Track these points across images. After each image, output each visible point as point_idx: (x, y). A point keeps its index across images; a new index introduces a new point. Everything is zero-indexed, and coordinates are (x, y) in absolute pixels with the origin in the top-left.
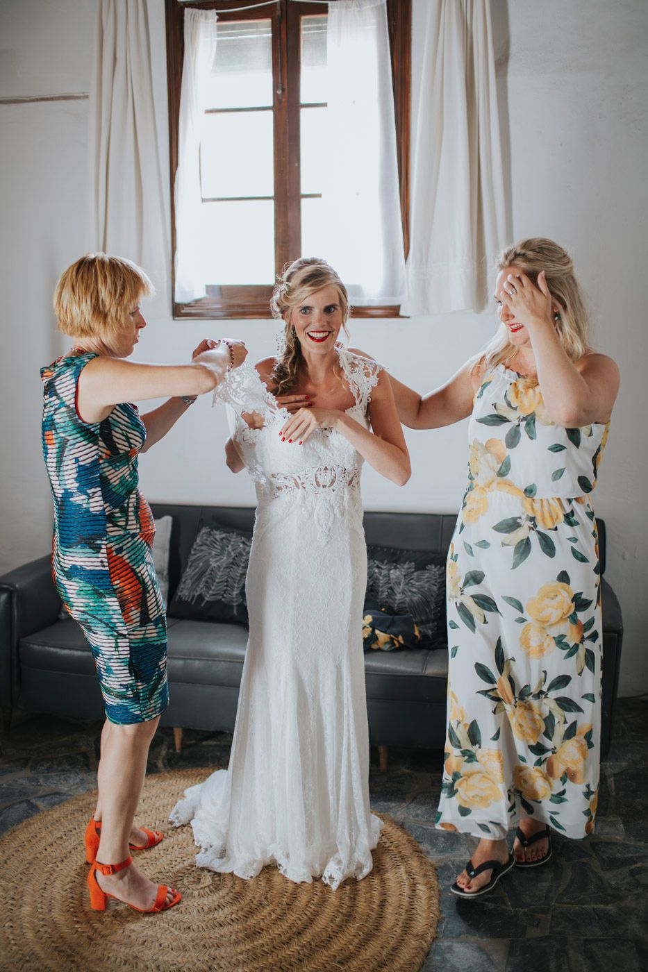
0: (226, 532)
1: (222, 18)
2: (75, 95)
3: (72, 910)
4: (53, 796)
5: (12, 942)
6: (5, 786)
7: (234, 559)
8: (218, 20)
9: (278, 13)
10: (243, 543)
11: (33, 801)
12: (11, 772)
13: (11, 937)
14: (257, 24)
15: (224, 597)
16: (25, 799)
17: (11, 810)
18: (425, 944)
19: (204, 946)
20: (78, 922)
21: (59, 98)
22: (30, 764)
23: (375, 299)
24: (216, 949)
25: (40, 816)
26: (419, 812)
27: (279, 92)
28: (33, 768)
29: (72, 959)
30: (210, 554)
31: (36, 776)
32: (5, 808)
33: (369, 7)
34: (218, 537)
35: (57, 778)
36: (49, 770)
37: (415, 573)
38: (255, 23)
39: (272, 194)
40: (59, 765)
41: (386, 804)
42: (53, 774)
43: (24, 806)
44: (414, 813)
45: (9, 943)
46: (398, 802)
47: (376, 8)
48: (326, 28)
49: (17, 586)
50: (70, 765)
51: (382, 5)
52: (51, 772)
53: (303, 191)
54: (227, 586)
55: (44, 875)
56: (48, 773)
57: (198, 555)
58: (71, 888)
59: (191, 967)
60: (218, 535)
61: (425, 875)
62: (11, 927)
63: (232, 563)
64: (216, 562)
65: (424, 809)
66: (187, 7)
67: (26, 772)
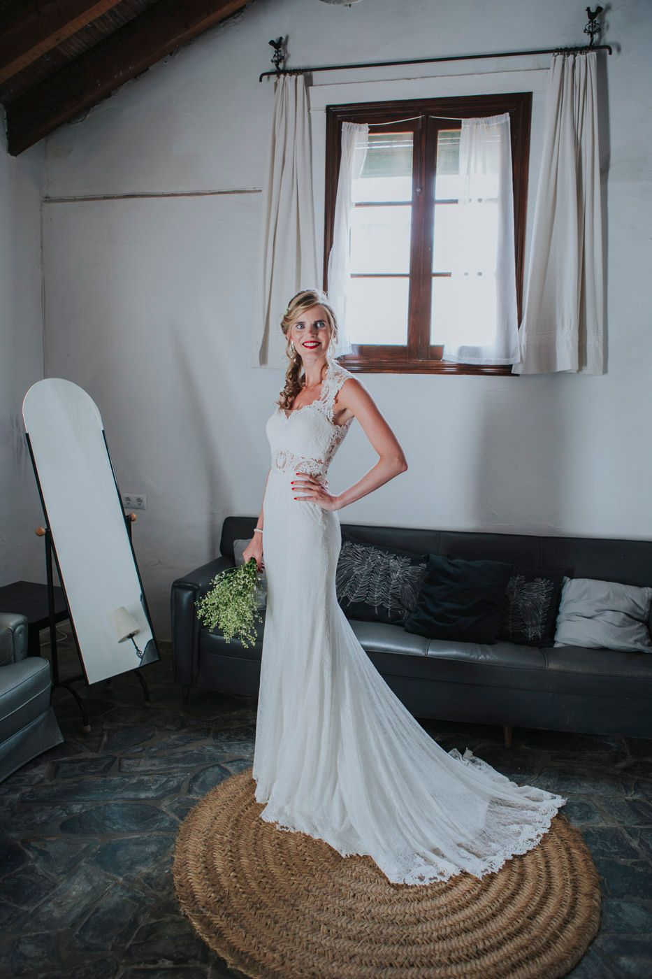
0: (366, 547)
1: (373, 130)
2: (248, 190)
3: (284, 863)
4: (239, 762)
5: (240, 890)
6: (195, 751)
7: (373, 568)
8: (370, 132)
9: (420, 127)
10: (380, 555)
11: (223, 765)
12: (198, 740)
13: (238, 885)
14: (401, 136)
15: (366, 599)
16: (216, 763)
17: (207, 773)
18: (596, 903)
19: (407, 900)
20: (293, 875)
21: (234, 192)
22: (212, 733)
23: (492, 359)
24: (418, 904)
25: (233, 778)
26: (549, 783)
27: (418, 190)
28: (215, 737)
29: (297, 908)
30: (353, 563)
31: (219, 744)
32: (201, 771)
33: (495, 124)
34: (359, 550)
35: (238, 746)
36: (229, 739)
37: (526, 585)
38: (398, 135)
39: (408, 271)
40: (236, 735)
41: (519, 776)
42: (233, 743)
43: (217, 769)
44: (545, 785)
45: (238, 892)
46: (529, 774)
47: (502, 125)
48: (458, 140)
49: (200, 585)
50: (245, 735)
51: (507, 123)
52: (232, 741)
53: (435, 270)
54: (369, 590)
55: (252, 831)
56: (229, 741)
57: (343, 564)
58: (278, 844)
59: (402, 918)
60: (359, 548)
61: (575, 841)
62: (236, 876)
63: (372, 572)
64: (359, 570)
65: (552, 780)
66: (345, 121)
67: (210, 741)
